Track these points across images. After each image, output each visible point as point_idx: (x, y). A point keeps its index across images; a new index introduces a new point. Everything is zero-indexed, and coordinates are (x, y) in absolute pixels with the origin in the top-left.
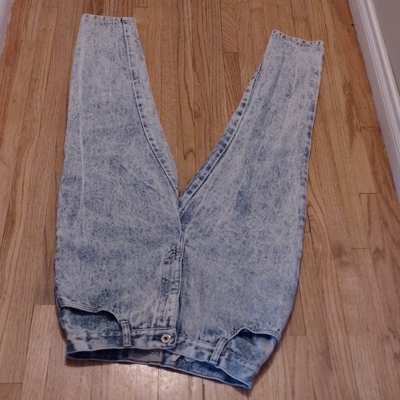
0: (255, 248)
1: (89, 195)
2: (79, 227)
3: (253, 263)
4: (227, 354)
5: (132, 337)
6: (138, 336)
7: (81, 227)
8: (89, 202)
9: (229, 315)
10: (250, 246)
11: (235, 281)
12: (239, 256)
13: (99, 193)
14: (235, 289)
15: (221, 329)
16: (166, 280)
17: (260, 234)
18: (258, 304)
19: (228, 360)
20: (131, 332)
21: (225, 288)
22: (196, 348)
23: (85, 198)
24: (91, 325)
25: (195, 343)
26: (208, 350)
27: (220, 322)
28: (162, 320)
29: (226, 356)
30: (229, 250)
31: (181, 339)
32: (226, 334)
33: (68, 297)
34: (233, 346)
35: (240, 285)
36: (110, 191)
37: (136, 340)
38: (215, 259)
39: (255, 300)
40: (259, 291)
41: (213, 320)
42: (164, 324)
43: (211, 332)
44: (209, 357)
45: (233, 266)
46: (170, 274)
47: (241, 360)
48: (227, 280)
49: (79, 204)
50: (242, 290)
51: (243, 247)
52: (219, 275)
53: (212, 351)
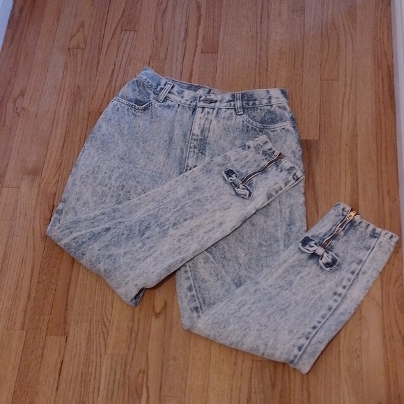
0: (113, 182)
1: (274, 251)
2: (284, 211)
3: (119, 168)
4: (158, 89)
5: (234, 101)
6: (229, 101)
7: (281, 212)
8: (274, 241)
9: (151, 122)
10: (118, 184)
11: (139, 152)
12: (131, 173)
13: (264, 255)
14: (141, 144)
15: (160, 108)
16: (202, 153)
17: (105, 200)
18: (124, 127)
19: (159, 84)
20: (234, 105)
21: (149, 145)
22: (182, 97)
23: (279, 246)
24: (268, 119)
25: (183, 101)
26: (173, 94)
27: (159, 114)
28: (208, 113)
29: (159, 87)
30: (139, 179)
31: (194, 104)
32: (156, 105)
33: (288, 130)
34: (152, 95)
35: (135, 149)
36: (252, 257)
37: (231, 99)
38: (154, 173)
39: (126, 133)
40: (120, 142)
41: (165, 115)
42: (206, 110)
43: (169, 107)
44: (173, 87)
45: (138, 166)
46: (197, 157)
47: (148, 83)
48: (146, 152)
49: (285, 241)
50: (135, 144)
51: (124, 183)
52: (154, 157)
53: (169, 92)
